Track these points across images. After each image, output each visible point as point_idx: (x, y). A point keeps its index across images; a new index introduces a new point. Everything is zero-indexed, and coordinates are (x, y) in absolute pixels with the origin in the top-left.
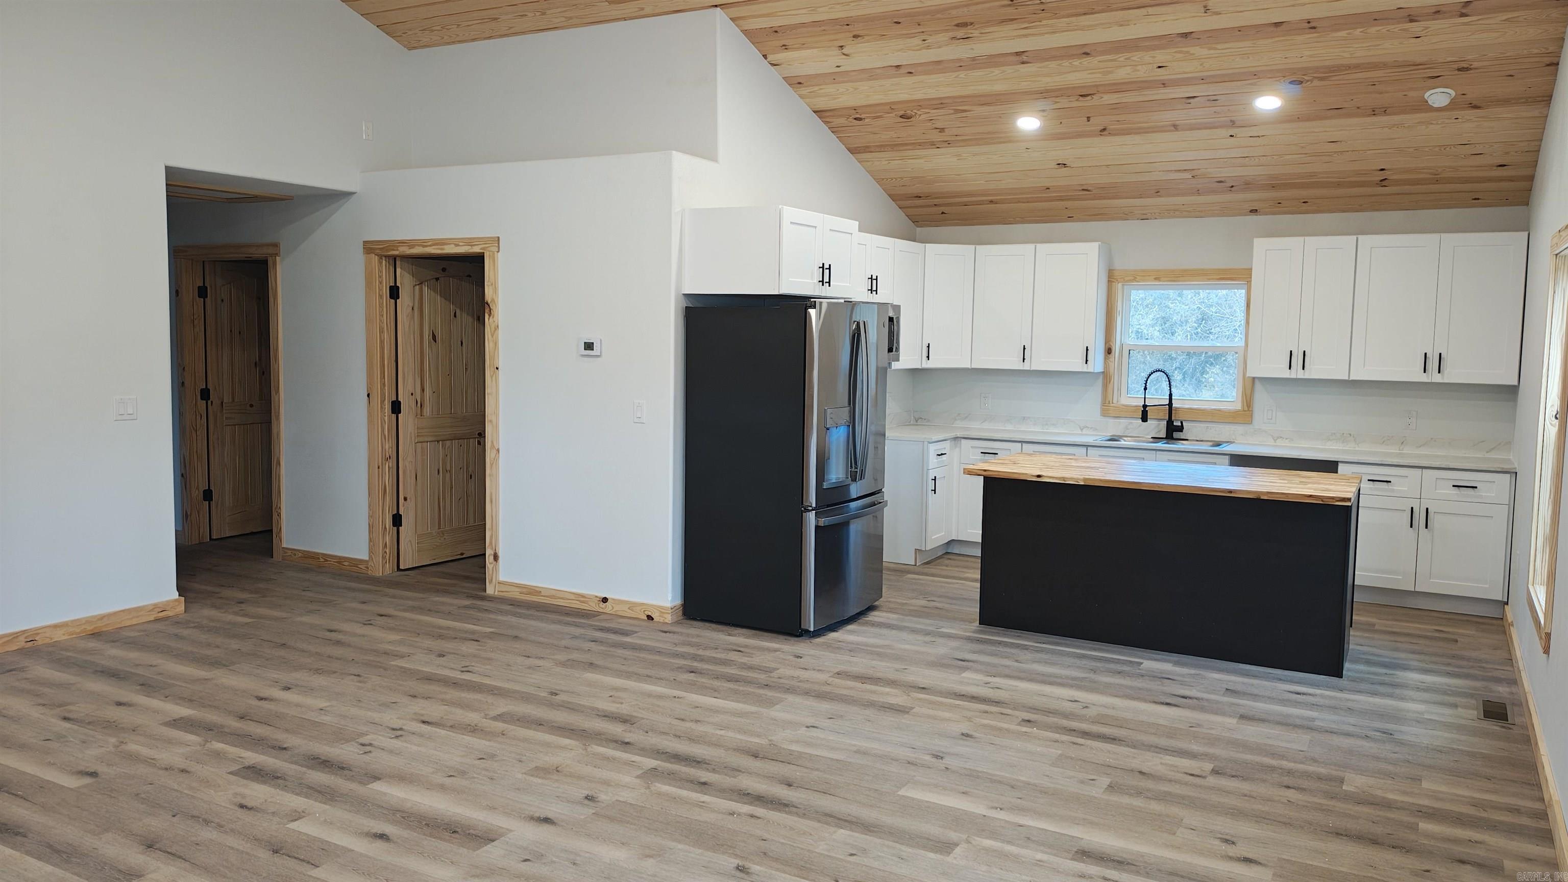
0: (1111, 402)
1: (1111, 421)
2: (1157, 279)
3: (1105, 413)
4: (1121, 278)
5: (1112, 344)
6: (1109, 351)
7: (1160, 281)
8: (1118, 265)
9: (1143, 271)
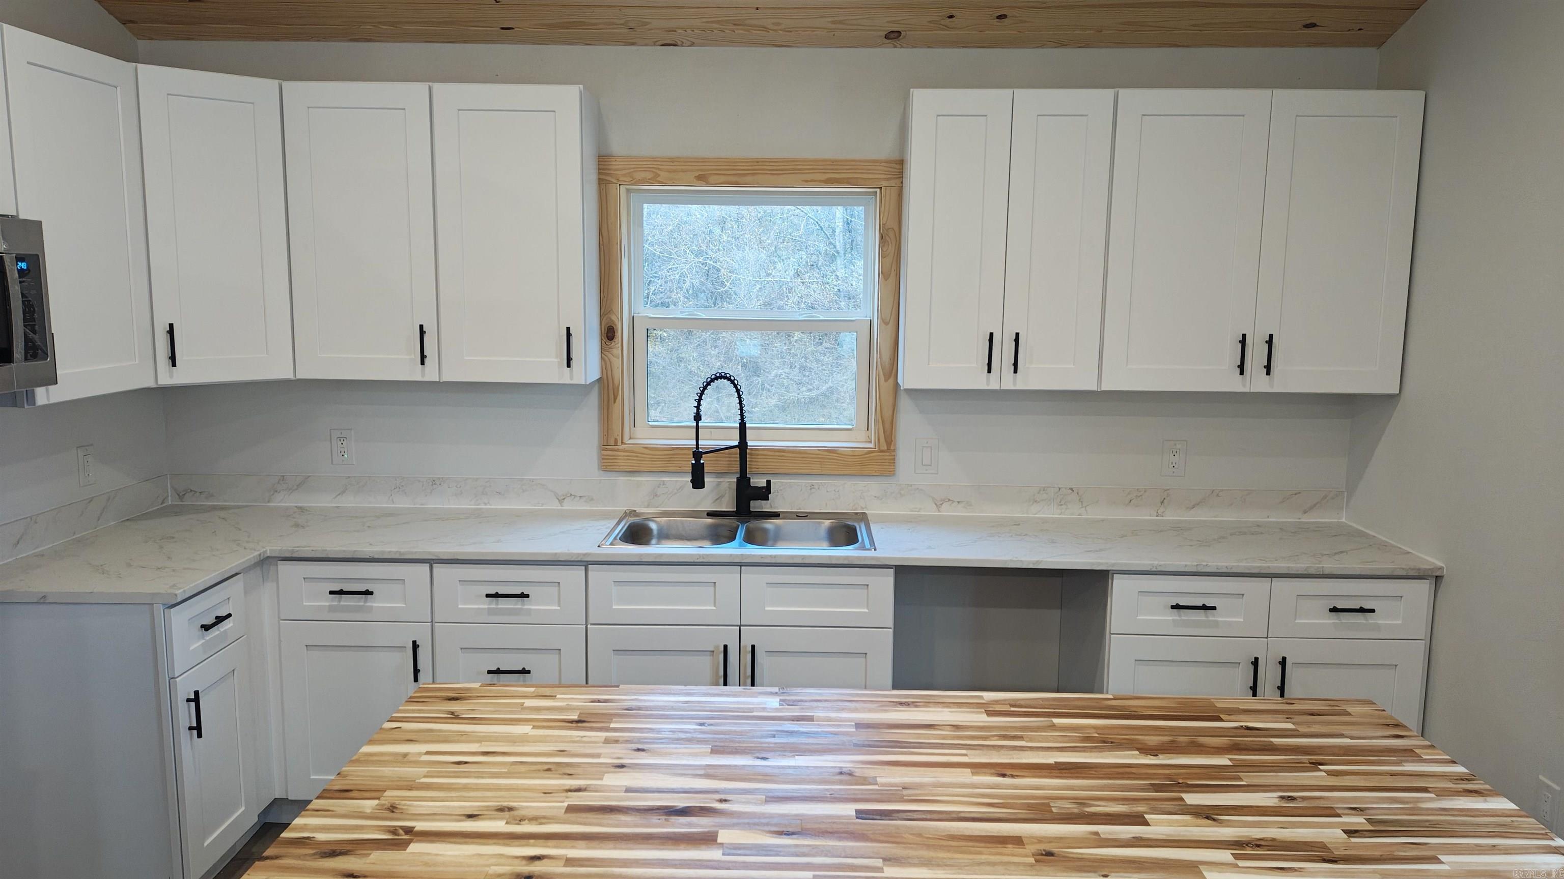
0: (619, 443)
1: (622, 480)
2: (702, 178)
3: (608, 464)
4: (624, 175)
5: (614, 318)
6: (609, 334)
7: (708, 184)
8: (618, 146)
9: (672, 160)
